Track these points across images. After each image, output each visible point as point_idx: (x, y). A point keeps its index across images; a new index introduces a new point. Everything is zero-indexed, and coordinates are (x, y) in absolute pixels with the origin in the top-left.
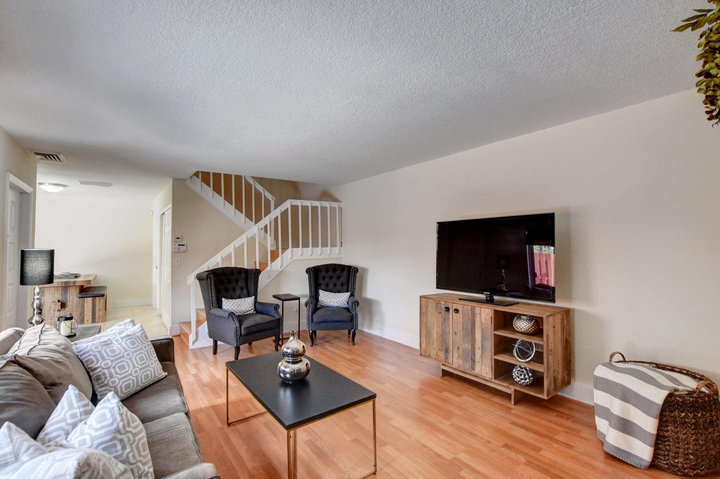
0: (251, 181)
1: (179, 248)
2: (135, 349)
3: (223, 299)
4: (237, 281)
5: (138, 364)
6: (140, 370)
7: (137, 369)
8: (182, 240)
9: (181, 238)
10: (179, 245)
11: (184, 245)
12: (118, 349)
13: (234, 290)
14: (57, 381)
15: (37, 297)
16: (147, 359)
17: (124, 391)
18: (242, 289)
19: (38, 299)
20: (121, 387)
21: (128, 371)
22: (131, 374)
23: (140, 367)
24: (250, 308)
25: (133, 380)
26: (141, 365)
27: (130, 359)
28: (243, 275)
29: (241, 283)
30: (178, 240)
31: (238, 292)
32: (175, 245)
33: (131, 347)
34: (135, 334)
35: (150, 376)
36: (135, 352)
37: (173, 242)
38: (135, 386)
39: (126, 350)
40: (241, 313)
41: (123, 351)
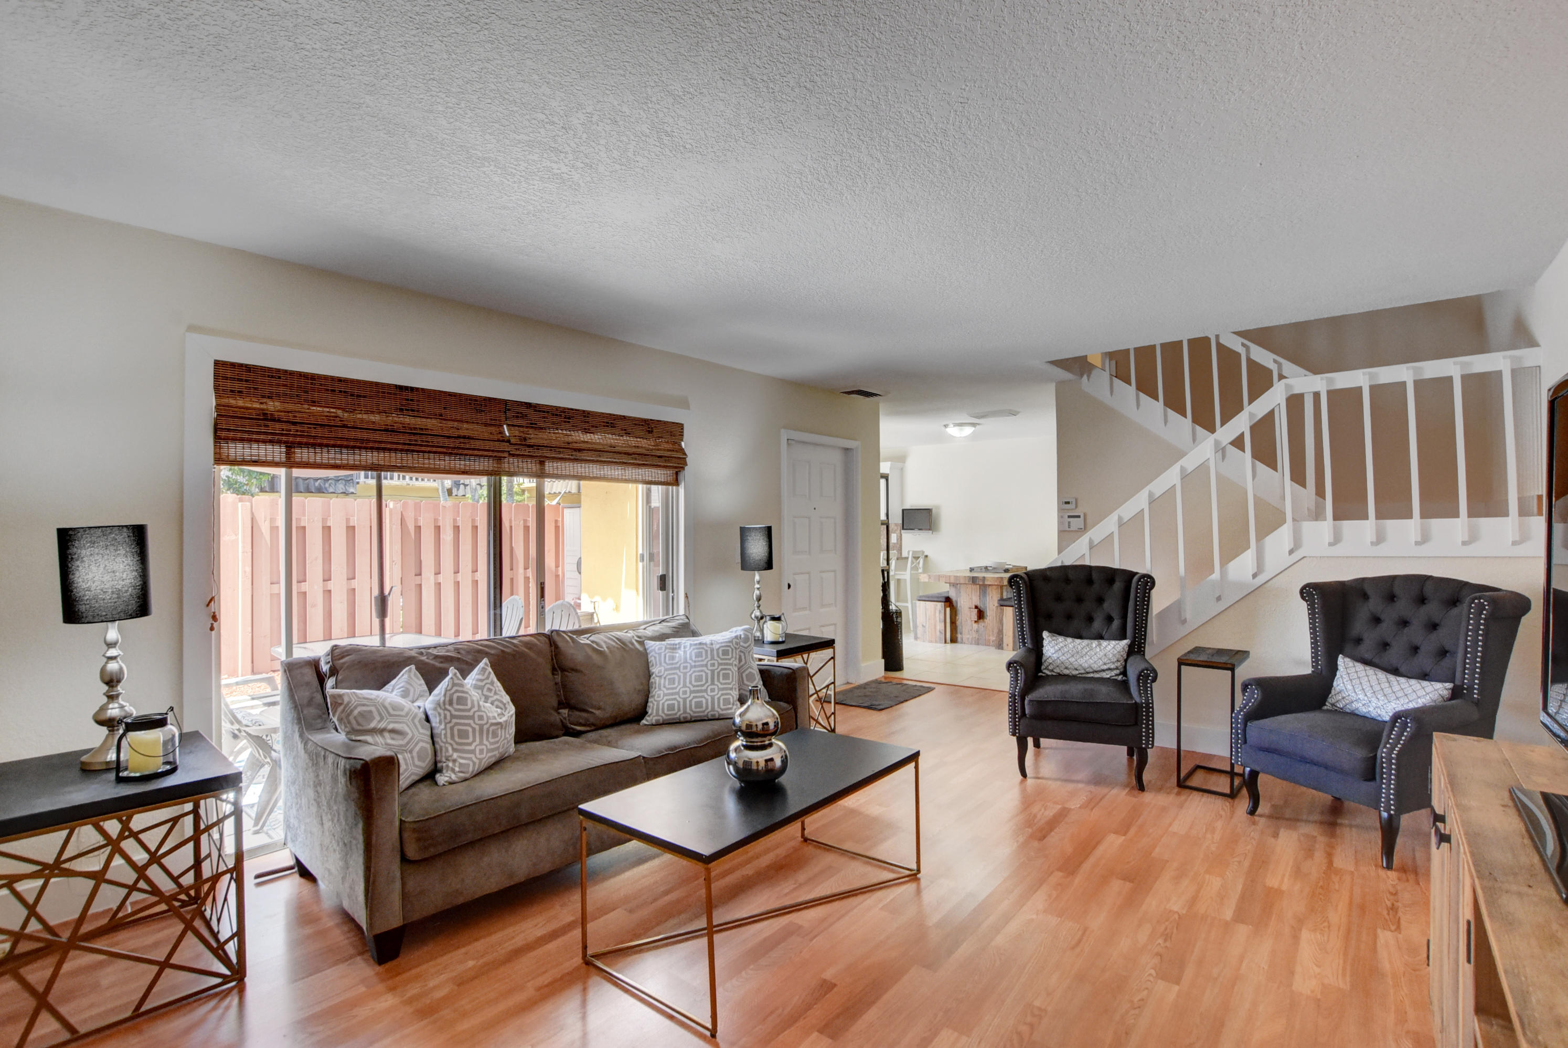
0: (1236, 344)
1: (1069, 522)
2: (697, 664)
3: (1045, 634)
4: (1100, 600)
5: (690, 683)
6: (691, 692)
7: (688, 690)
8: (1076, 507)
9: (1074, 502)
10: (1069, 517)
11: (1079, 517)
12: (680, 657)
13: (1090, 619)
14: (578, 668)
15: (757, 586)
16: (707, 681)
17: (666, 712)
18: (1110, 619)
19: (758, 589)
20: (663, 704)
21: (675, 688)
22: (678, 693)
23: (692, 689)
24: (1105, 664)
25: (679, 702)
26: (694, 686)
27: (685, 674)
28: (1118, 586)
29: (1111, 605)
30: (1067, 506)
31: (1097, 624)
32: (1062, 517)
33: (694, 658)
34: (712, 644)
35: (704, 705)
36: (695, 666)
37: (1060, 510)
38: (682, 712)
39: (686, 661)
40: (1077, 672)
41: (682, 661)
